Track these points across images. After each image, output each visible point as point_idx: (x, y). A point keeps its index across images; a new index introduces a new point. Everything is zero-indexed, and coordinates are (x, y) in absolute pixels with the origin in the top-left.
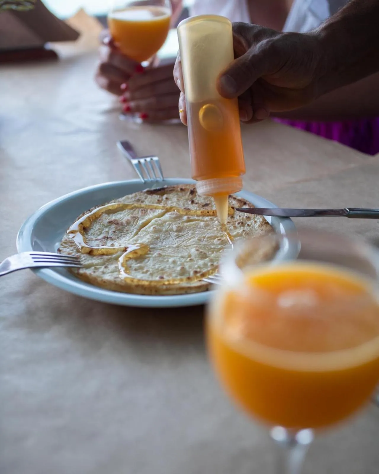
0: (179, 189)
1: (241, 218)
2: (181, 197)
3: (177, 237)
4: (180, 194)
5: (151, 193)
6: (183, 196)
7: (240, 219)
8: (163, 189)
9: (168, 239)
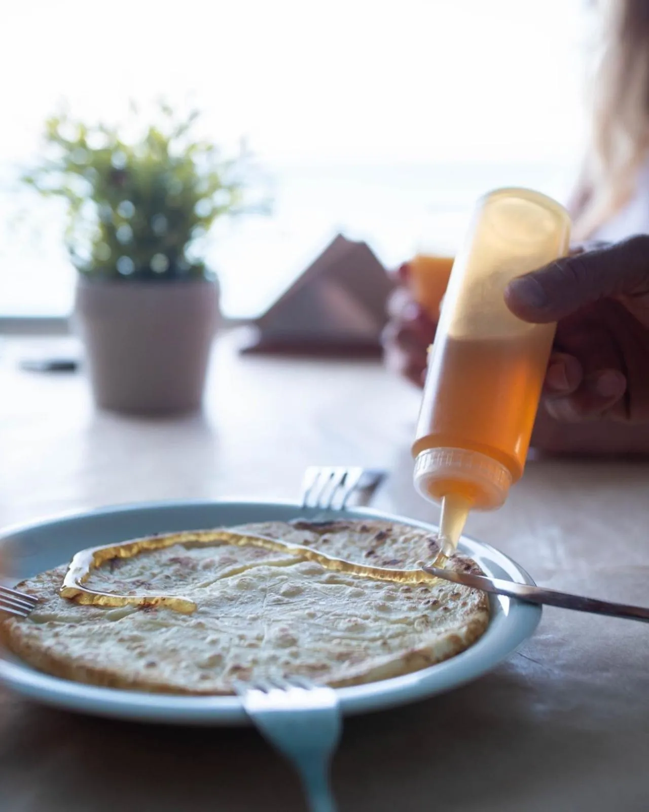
0: (358, 528)
1: (442, 594)
2: (354, 543)
3: (274, 603)
4: (356, 536)
5: (302, 526)
6: (359, 540)
7: (439, 595)
8: (330, 523)
9: (252, 604)
